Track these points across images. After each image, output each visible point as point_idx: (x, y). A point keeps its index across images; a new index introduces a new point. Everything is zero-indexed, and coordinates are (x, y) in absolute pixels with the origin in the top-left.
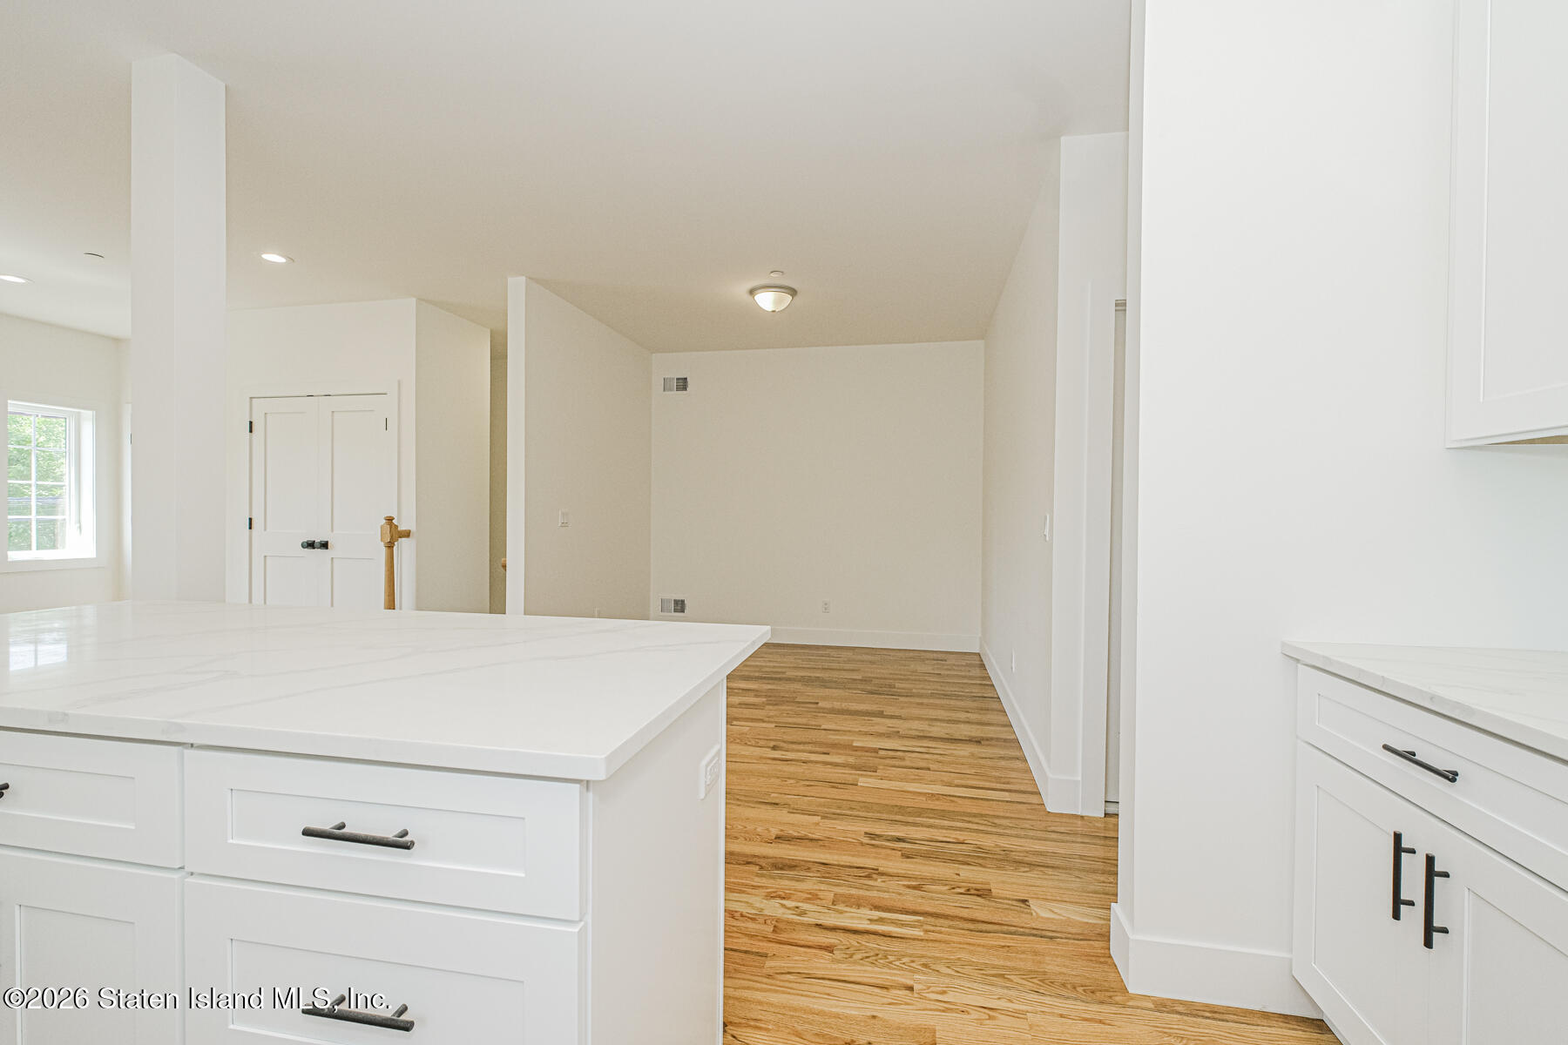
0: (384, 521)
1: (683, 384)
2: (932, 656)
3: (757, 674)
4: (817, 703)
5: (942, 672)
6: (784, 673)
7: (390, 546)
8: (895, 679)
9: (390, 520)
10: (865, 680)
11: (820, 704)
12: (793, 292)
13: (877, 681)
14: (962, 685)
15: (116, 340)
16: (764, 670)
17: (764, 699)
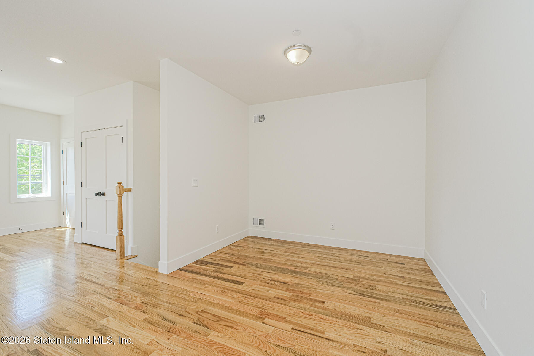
0: (118, 184)
1: (262, 117)
2: (396, 259)
3: (292, 268)
4: (324, 302)
5: (406, 276)
6: (307, 268)
7: (120, 196)
8: (375, 280)
9: (120, 184)
10: (356, 280)
11: (325, 304)
12: (310, 50)
13: (365, 282)
14: (424, 291)
15: (59, 116)
16: (297, 264)
17: (291, 294)
